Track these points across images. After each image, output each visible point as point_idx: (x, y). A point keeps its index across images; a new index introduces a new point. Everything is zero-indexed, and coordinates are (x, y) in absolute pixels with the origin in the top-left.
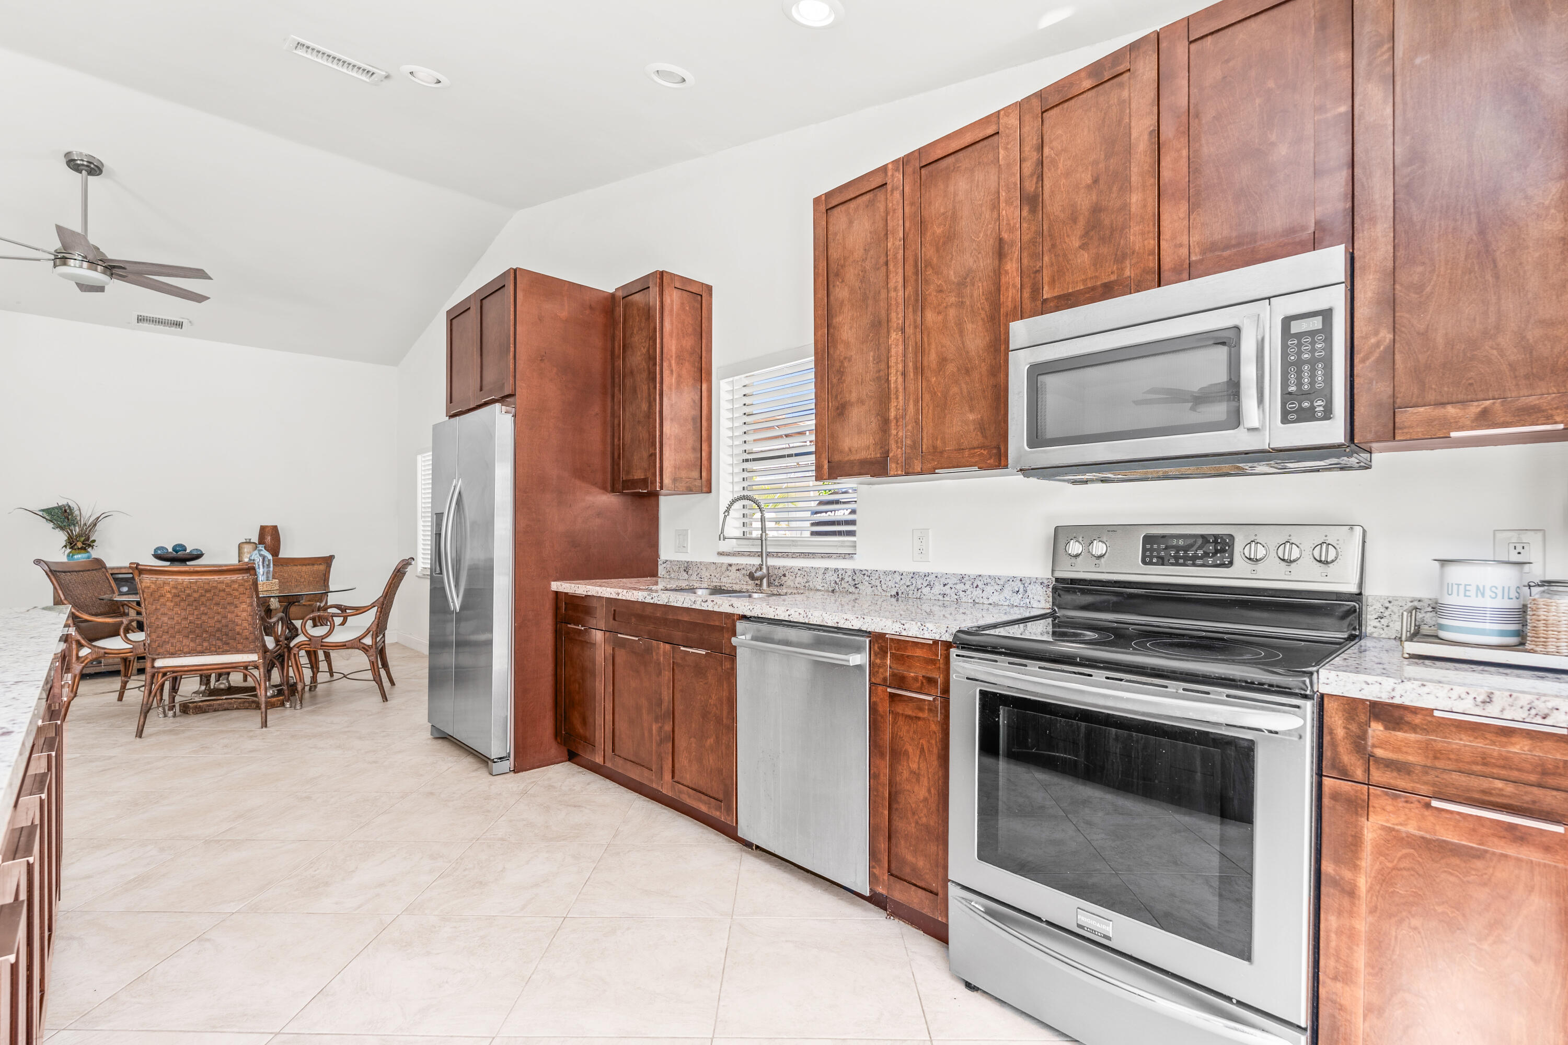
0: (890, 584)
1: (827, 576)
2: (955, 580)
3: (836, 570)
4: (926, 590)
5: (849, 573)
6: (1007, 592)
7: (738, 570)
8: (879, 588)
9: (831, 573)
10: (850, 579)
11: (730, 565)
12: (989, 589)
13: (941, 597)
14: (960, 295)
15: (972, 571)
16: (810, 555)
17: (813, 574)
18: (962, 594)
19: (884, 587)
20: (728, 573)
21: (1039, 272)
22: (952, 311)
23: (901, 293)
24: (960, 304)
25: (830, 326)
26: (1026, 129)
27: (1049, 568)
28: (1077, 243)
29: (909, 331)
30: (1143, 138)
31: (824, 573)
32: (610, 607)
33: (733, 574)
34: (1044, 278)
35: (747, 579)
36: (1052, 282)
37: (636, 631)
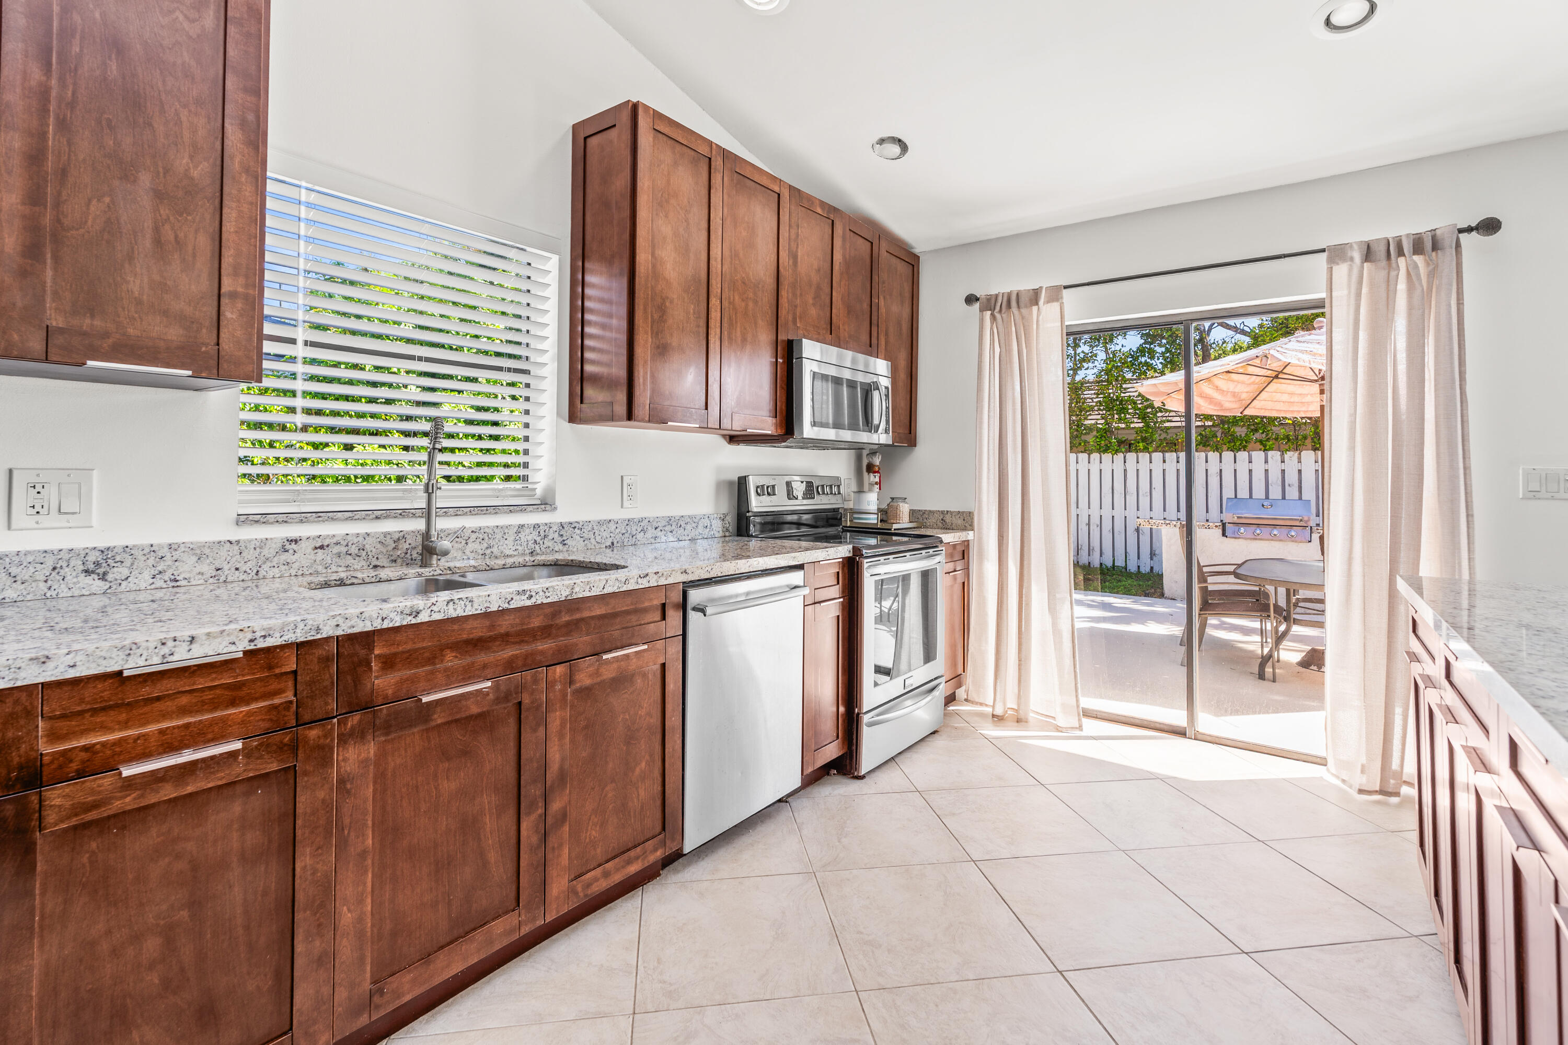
0: (605, 534)
1: (522, 535)
2: (664, 523)
3: (536, 526)
4: (640, 536)
5: (555, 528)
6: (701, 528)
7: (322, 547)
8: (593, 541)
9: (528, 531)
10: (556, 535)
11: (296, 541)
12: (689, 527)
13: (653, 541)
14: (754, 294)
15: (676, 512)
16: (488, 509)
17: (499, 536)
18: (670, 535)
19: (598, 539)
20: (284, 557)
21: (796, 306)
22: (751, 305)
23: (720, 266)
24: (756, 302)
25: (653, 254)
26: (793, 207)
27: (726, 506)
28: (811, 301)
29: (725, 304)
30: (838, 263)
31: (518, 532)
32: (363, 652)
33: (303, 556)
34: (799, 310)
35: (349, 560)
36: (800, 318)
37: (468, 676)
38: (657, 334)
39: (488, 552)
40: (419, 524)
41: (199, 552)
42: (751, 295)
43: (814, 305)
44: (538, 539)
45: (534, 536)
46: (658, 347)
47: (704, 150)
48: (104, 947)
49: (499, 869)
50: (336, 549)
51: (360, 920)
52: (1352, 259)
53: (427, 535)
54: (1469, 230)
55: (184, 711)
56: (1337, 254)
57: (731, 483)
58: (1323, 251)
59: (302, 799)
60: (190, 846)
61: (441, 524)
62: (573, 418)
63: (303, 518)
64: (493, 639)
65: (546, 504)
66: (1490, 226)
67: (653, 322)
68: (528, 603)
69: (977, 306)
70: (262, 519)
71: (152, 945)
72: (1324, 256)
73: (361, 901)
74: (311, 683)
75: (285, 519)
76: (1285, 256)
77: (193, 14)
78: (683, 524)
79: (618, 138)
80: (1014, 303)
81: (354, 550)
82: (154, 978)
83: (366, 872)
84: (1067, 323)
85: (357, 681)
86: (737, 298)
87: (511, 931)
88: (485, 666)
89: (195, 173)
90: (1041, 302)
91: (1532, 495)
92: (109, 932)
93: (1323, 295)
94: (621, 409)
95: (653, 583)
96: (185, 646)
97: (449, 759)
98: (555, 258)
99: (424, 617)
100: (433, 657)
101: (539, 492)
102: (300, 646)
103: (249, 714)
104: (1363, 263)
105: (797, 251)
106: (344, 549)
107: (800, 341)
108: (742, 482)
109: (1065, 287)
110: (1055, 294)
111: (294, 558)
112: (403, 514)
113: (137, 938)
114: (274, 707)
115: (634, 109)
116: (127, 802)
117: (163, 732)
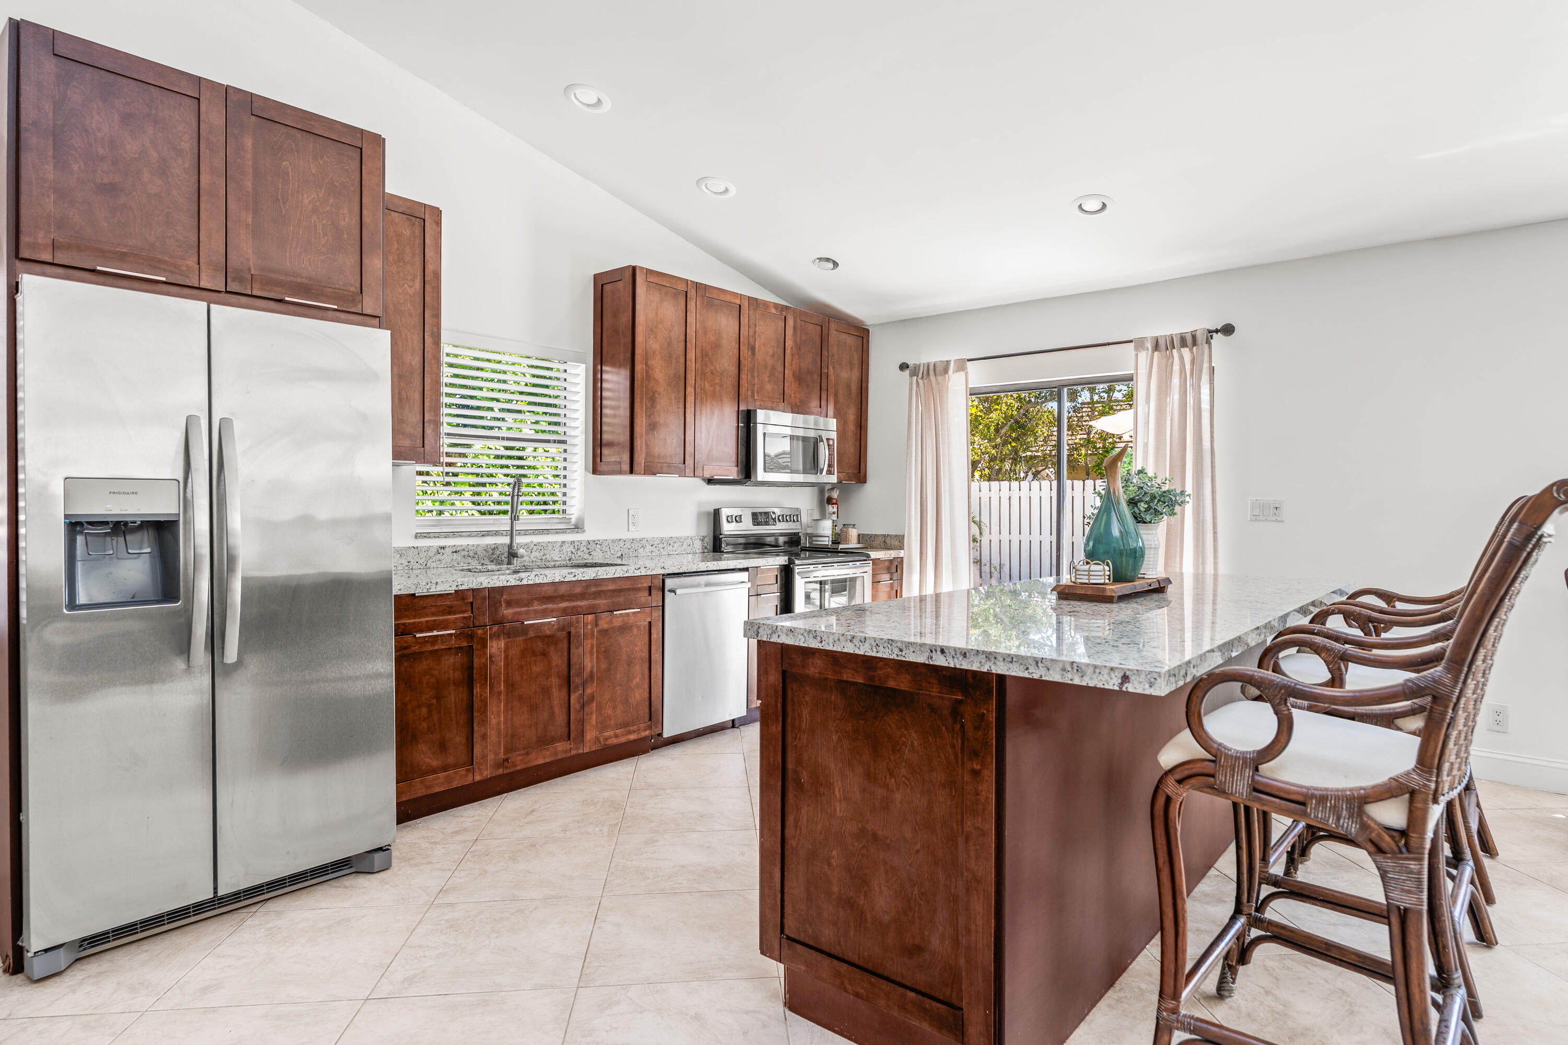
0: (616, 549)
1: (564, 548)
2: (658, 542)
3: (572, 542)
4: (641, 550)
5: (584, 544)
6: (685, 546)
7: (456, 552)
8: (609, 553)
9: (567, 545)
10: (585, 548)
11: (443, 548)
12: (676, 545)
13: (650, 554)
14: (721, 380)
15: (666, 534)
16: (545, 531)
17: (550, 548)
18: (662, 550)
19: (612, 552)
20: (439, 556)
21: (754, 385)
22: (718, 388)
23: (694, 365)
24: (721, 386)
25: (646, 364)
26: (751, 313)
27: (706, 530)
28: (767, 379)
29: (698, 390)
30: (789, 348)
31: (561, 546)
32: (498, 597)
33: (447, 557)
34: (756, 387)
35: (469, 560)
36: (758, 393)
37: (545, 614)
38: (650, 416)
39: (544, 558)
40: (507, 540)
42: (718, 381)
43: (769, 381)
44: (574, 551)
45: (571, 548)
46: (650, 425)
47: (682, 287)
48: (409, 707)
49: (560, 718)
50: (463, 553)
51: (499, 724)
52: (1148, 349)
53: (510, 546)
54: (1217, 331)
55: (433, 614)
56: (1139, 344)
57: (708, 513)
58: (1131, 341)
59: (476, 660)
60: (436, 672)
61: (519, 540)
62: (595, 471)
63: (447, 535)
64: (556, 597)
65: (578, 527)
66: (1228, 330)
67: (646, 409)
68: (574, 579)
69: (907, 372)
70: (426, 536)
71: (424, 711)
72: (1132, 345)
73: (499, 715)
74: (478, 609)
75: (438, 535)
76: (1109, 344)
78: (671, 542)
79: (623, 287)
80: (931, 372)
81: (471, 554)
82: (425, 725)
83: (501, 702)
84: (970, 386)
85: (496, 610)
86: (707, 384)
87: (566, 752)
88: (552, 610)
90: (951, 372)
91: (1255, 518)
92: (411, 701)
93: (1133, 372)
94: (626, 467)
95: (643, 573)
96: (434, 586)
97: (536, 656)
98: (583, 366)
99: (525, 582)
100: (529, 603)
101: (573, 521)
102: (473, 590)
103: (456, 619)
104: (1153, 352)
105: (755, 344)
106: (467, 553)
107: (755, 411)
108: (716, 513)
109: (969, 360)
110: (961, 365)
111: (443, 557)
112: (497, 533)
113: (419, 706)
114: (465, 618)
115: (634, 269)
116: (416, 648)
117: (427, 622)
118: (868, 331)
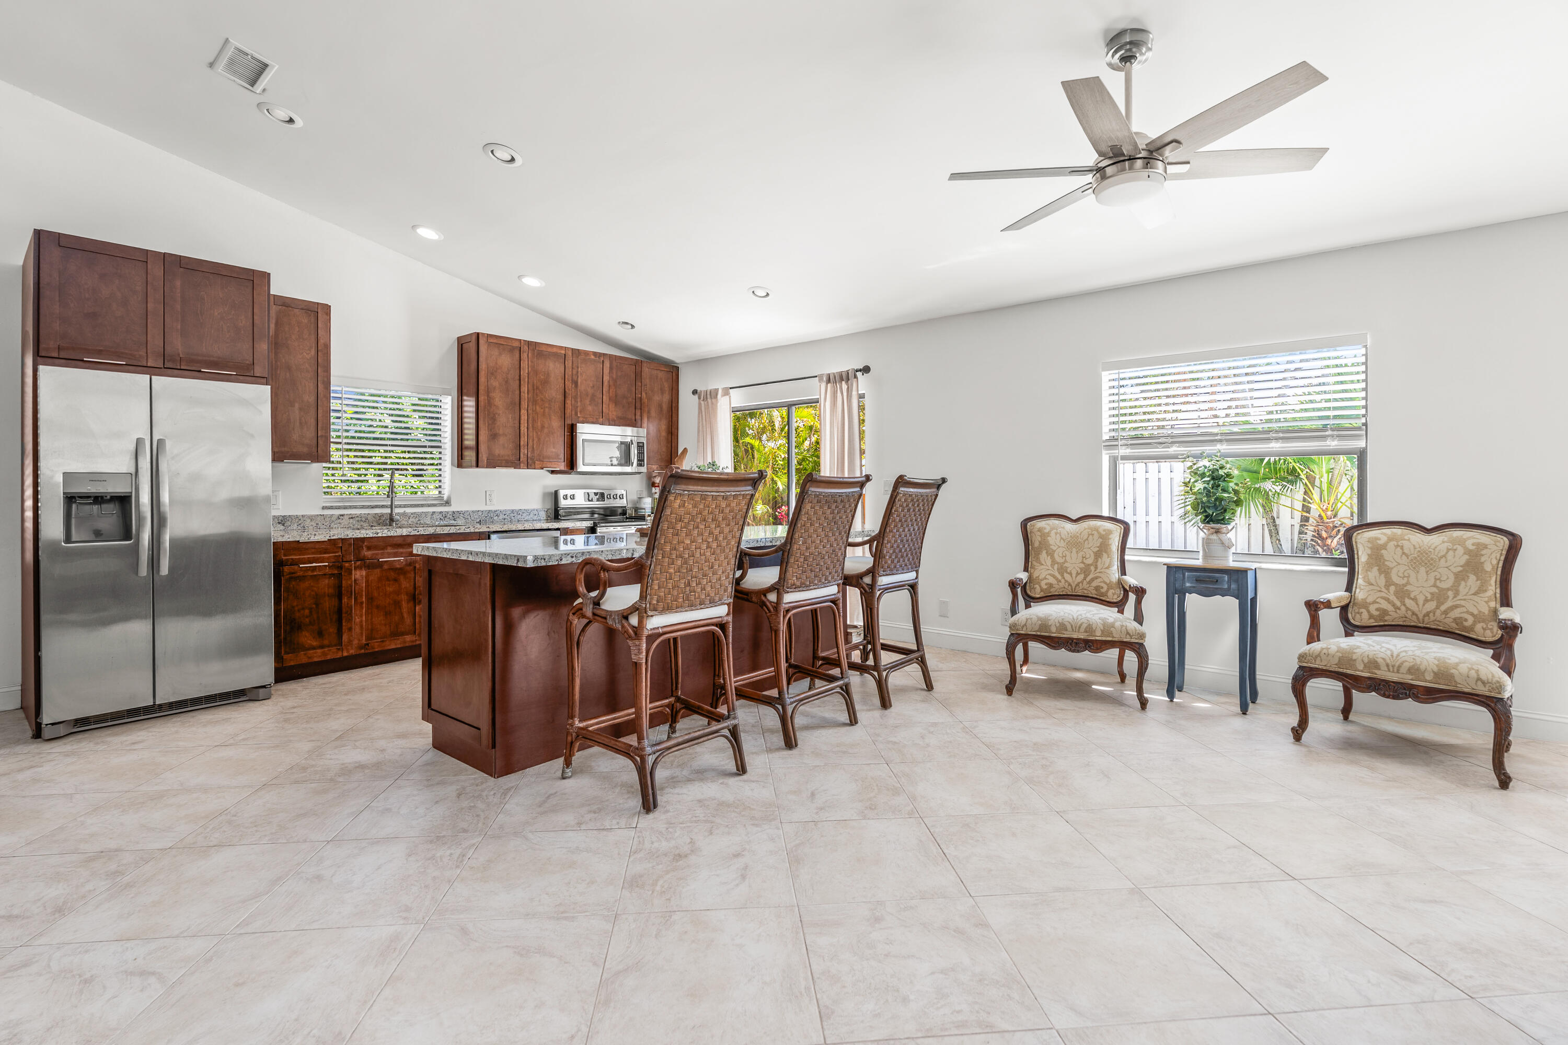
0: (476, 517)
1: (434, 516)
2: (509, 512)
3: (441, 512)
4: (495, 518)
5: (450, 513)
6: (532, 515)
7: (352, 518)
8: (469, 519)
9: (437, 514)
10: (451, 516)
11: (343, 515)
12: (524, 515)
13: (503, 520)
14: (549, 404)
15: (516, 507)
18: (513, 518)
19: (472, 518)
20: (339, 521)
21: (577, 407)
22: (547, 410)
23: (526, 395)
24: (550, 408)
25: (488, 396)
26: (574, 359)
27: (550, 505)
28: (588, 403)
29: (530, 412)
30: (607, 382)
31: (432, 515)
32: (361, 544)
33: (345, 521)
34: (579, 409)
35: (362, 523)
36: (580, 412)
37: (396, 555)
38: (491, 429)
39: (419, 522)
40: (388, 511)
41: (312, 518)
42: (547, 405)
43: (590, 405)
44: (442, 518)
45: (440, 516)
47: (516, 344)
48: (296, 609)
49: (408, 620)
50: (357, 519)
51: (361, 622)
52: (824, 381)
53: (391, 514)
54: (860, 371)
55: (313, 553)
56: (820, 377)
57: (552, 493)
58: (816, 377)
59: (344, 582)
60: (315, 589)
61: (397, 510)
62: (460, 465)
63: (345, 508)
64: (405, 545)
65: (448, 503)
66: (866, 370)
67: (489, 425)
68: (418, 534)
69: (696, 397)
70: (331, 508)
71: (307, 612)
72: (817, 379)
73: (361, 616)
74: (345, 551)
75: (339, 508)
76: (805, 378)
77: (308, 352)
78: (521, 513)
79: (473, 344)
80: (708, 396)
81: (363, 519)
82: (307, 620)
83: (363, 609)
84: (732, 406)
85: (359, 552)
86: (538, 408)
87: (413, 641)
88: (402, 553)
89: (310, 400)
90: (719, 396)
92: (297, 605)
93: (818, 397)
94: (474, 463)
96: (313, 536)
97: (389, 581)
98: (450, 398)
99: (380, 535)
100: (384, 548)
101: (445, 498)
102: (342, 539)
103: (330, 557)
104: (827, 384)
105: (577, 380)
106: (360, 519)
107: (576, 425)
108: (556, 493)
109: (731, 388)
110: (726, 392)
111: (342, 521)
112: (383, 506)
113: (303, 609)
114: (336, 556)
115: (478, 334)
116: (301, 573)
117: (308, 558)
118: (677, 368)
